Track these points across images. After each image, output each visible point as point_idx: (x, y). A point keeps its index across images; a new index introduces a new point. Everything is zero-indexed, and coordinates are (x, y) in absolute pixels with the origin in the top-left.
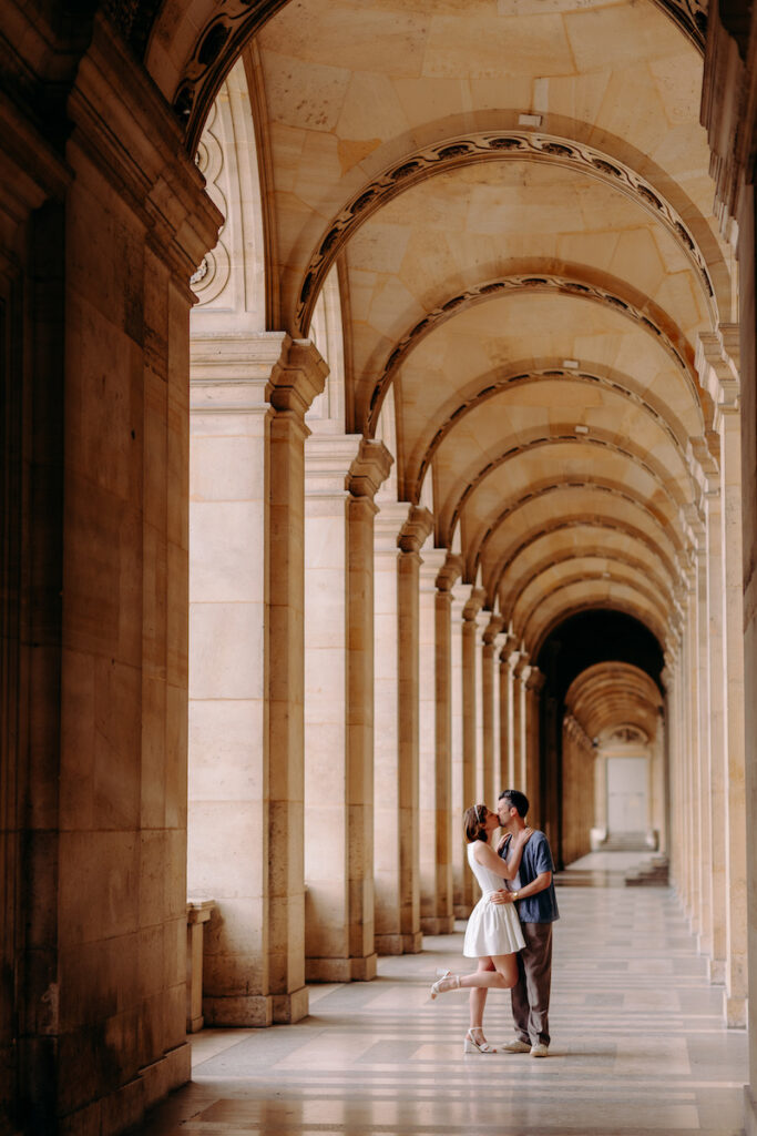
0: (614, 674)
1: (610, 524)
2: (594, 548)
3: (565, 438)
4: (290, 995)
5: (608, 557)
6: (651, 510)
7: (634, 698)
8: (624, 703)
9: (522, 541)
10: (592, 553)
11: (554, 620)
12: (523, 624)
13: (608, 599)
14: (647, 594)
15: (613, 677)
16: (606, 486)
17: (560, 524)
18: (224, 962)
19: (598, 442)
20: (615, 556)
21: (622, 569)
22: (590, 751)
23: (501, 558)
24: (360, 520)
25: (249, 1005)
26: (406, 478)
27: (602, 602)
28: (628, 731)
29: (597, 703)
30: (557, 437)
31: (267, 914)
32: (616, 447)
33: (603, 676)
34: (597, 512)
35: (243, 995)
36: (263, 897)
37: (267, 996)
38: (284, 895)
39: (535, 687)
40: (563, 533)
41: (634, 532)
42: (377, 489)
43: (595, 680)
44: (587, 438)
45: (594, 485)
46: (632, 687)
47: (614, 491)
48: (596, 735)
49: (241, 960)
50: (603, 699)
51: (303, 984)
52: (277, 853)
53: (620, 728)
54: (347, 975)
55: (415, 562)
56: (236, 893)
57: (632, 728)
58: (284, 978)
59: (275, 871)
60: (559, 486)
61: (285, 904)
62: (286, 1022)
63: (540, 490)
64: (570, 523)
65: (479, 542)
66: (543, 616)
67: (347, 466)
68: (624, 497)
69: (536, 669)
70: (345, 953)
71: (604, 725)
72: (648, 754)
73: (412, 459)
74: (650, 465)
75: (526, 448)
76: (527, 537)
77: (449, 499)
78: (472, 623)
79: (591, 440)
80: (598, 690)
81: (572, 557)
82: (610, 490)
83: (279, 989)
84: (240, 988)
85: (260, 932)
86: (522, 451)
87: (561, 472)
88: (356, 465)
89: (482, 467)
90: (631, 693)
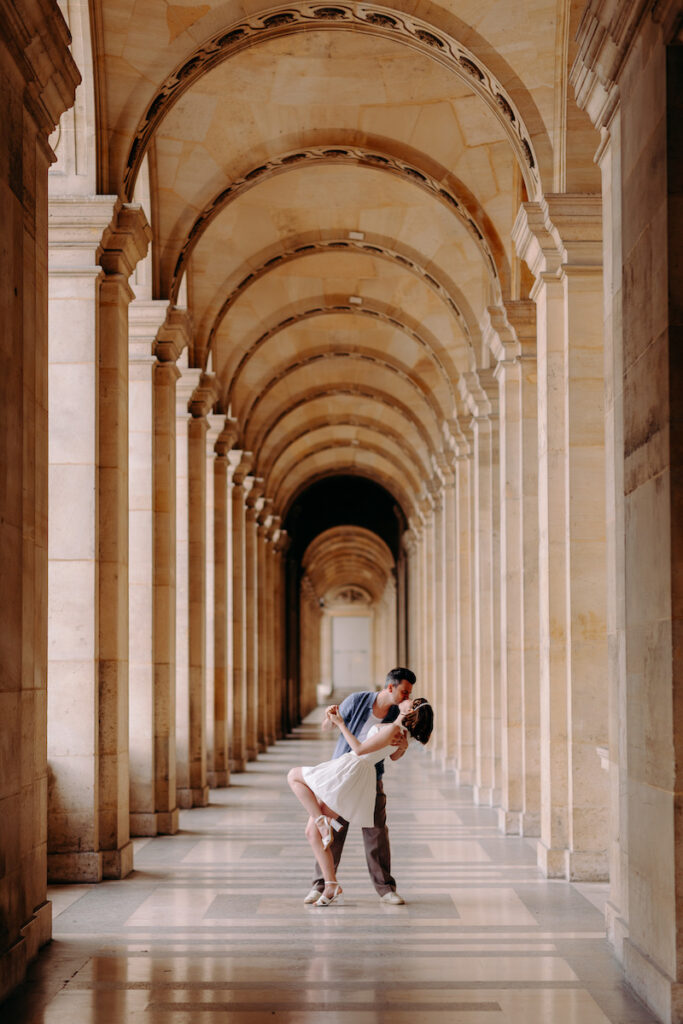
0: (347, 538)
1: (367, 393)
2: (348, 415)
3: (339, 308)
4: (120, 851)
5: (361, 425)
6: (415, 379)
7: (363, 560)
8: (351, 565)
9: (284, 408)
10: (346, 421)
11: (300, 486)
12: (276, 489)
13: (353, 465)
14: (395, 461)
15: (345, 541)
16: (371, 356)
17: (320, 393)
18: (56, 819)
19: (371, 313)
20: (368, 424)
21: (372, 437)
22: (318, 609)
23: (264, 425)
24: (166, 384)
25: (82, 861)
26: (195, 345)
27: (347, 468)
28: (352, 591)
29: (326, 566)
30: (331, 307)
31: (97, 772)
32: (388, 317)
33: (335, 539)
34: (356, 382)
35: (75, 852)
36: (95, 755)
37: (98, 852)
38: (114, 753)
39: (283, 550)
40: (317, 402)
41: (390, 401)
42: (180, 354)
43: (328, 543)
44: (360, 309)
45: (359, 355)
46: (362, 550)
47: (378, 361)
48: (322, 596)
49: (73, 817)
50: (332, 562)
51: (128, 839)
52: (107, 711)
53: (344, 589)
54: (153, 830)
55: (203, 426)
56: (68, 751)
57: (356, 589)
58: (114, 834)
59: (105, 729)
60: (325, 355)
61: (115, 762)
62: (116, 877)
63: (306, 359)
64: (329, 392)
65: (248, 409)
66: (293, 481)
67: (154, 331)
68: (387, 366)
69: (285, 532)
70: (152, 808)
71: (330, 586)
72: (372, 613)
73: (202, 326)
74: (421, 336)
75: (301, 317)
76: (289, 405)
77: (226, 367)
78: (240, 487)
79: (365, 311)
80: (330, 553)
81: (326, 424)
82: (373, 360)
83: (110, 845)
84: (73, 844)
85: (92, 788)
86: (296, 321)
87: (328, 342)
88: (163, 331)
89: (260, 335)
90: (360, 556)
